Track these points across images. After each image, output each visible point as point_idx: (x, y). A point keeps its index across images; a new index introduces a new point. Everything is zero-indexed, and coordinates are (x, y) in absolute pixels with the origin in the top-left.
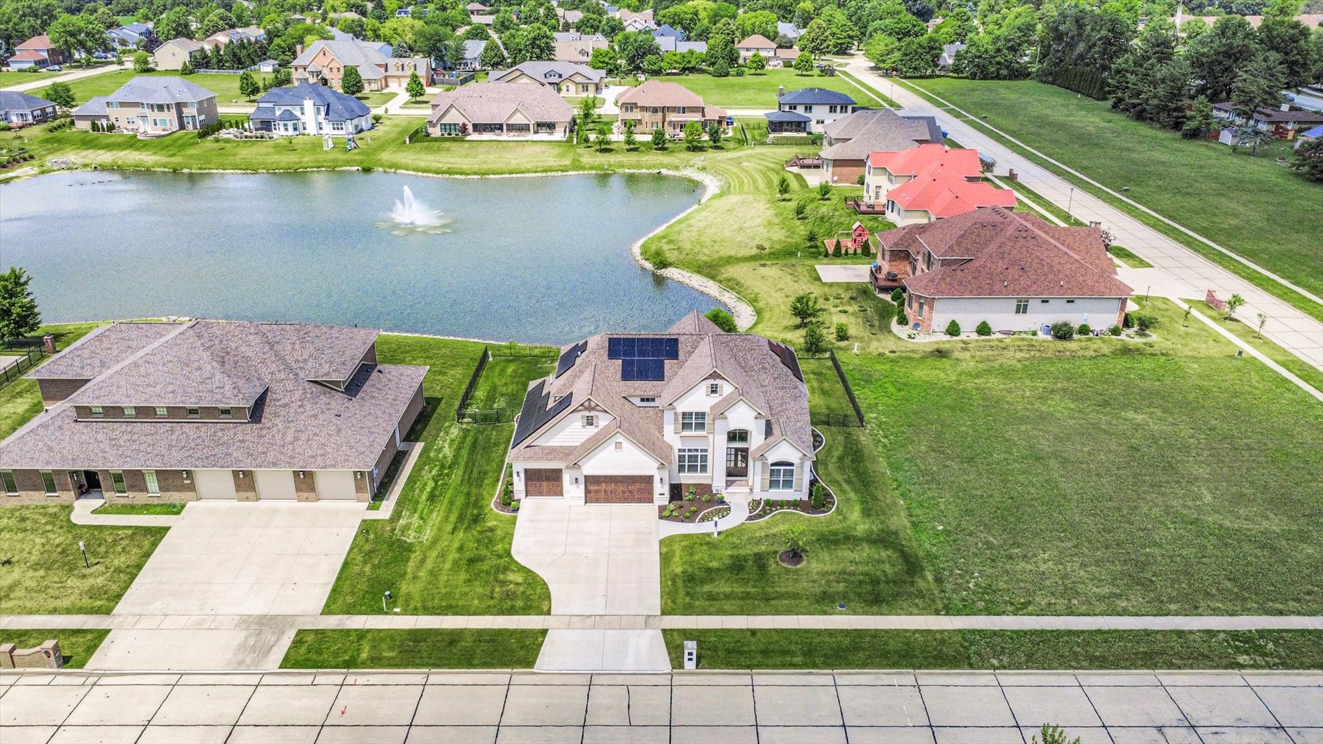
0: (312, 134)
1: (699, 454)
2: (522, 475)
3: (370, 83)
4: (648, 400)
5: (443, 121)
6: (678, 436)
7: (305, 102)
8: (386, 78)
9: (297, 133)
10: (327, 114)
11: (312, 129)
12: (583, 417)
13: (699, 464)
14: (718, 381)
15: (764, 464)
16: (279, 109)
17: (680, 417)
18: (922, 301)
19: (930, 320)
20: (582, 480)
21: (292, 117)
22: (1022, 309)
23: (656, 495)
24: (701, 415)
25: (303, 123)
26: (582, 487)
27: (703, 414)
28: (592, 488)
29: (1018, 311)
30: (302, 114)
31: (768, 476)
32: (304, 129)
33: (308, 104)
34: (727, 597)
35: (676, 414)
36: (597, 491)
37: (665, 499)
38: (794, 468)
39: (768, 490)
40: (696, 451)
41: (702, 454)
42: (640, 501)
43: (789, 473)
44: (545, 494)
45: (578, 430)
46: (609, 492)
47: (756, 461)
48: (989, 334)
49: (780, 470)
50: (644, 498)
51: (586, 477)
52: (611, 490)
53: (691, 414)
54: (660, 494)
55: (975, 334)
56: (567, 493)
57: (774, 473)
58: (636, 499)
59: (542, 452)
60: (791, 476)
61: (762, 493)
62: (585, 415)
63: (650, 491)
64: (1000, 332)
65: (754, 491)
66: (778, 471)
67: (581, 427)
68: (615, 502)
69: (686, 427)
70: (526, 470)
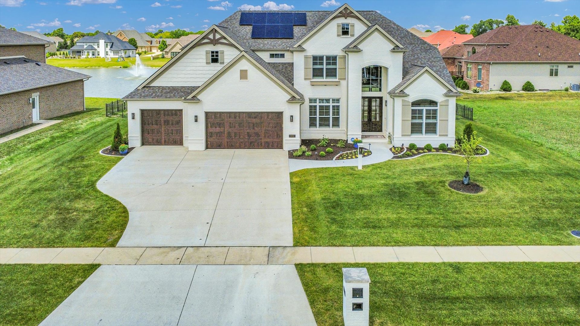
0: (102, 57)
1: (331, 104)
2: (138, 118)
3: (142, 48)
4: (277, 56)
5: (173, 51)
6: (308, 82)
7: (100, 41)
8: (151, 47)
9: (94, 56)
10: (111, 47)
11: (102, 55)
12: (207, 53)
13: (331, 116)
14: (350, 21)
15: (405, 103)
16: (86, 45)
17: (311, 62)
18: (480, 67)
19: (488, 80)
20: (202, 118)
21: (92, 48)
22: (554, 73)
23: (286, 137)
24: (332, 60)
25: (98, 52)
26: (202, 126)
27: (335, 58)
28: (213, 130)
29: (551, 74)
30: (98, 47)
31: (409, 118)
32: (98, 55)
33: (102, 42)
34: (395, 224)
35: (306, 57)
36: (219, 134)
37: (295, 142)
38: (438, 108)
39: (410, 135)
40: (328, 101)
41: (334, 104)
42: (268, 146)
43: (433, 115)
44: (163, 142)
45: (201, 68)
46: (233, 135)
47: (395, 98)
48: (533, 91)
49: (422, 110)
50: (272, 143)
51: (207, 114)
52: (235, 133)
53: (321, 58)
54: (290, 136)
55: (522, 90)
56: (186, 137)
57: (416, 114)
58: (263, 144)
59: (162, 91)
60: (435, 118)
61: (403, 138)
62: (209, 50)
63: (279, 133)
64: (540, 90)
65: (394, 136)
66: (421, 111)
67: (205, 64)
68: (240, 147)
69: (317, 73)
70: (143, 112)
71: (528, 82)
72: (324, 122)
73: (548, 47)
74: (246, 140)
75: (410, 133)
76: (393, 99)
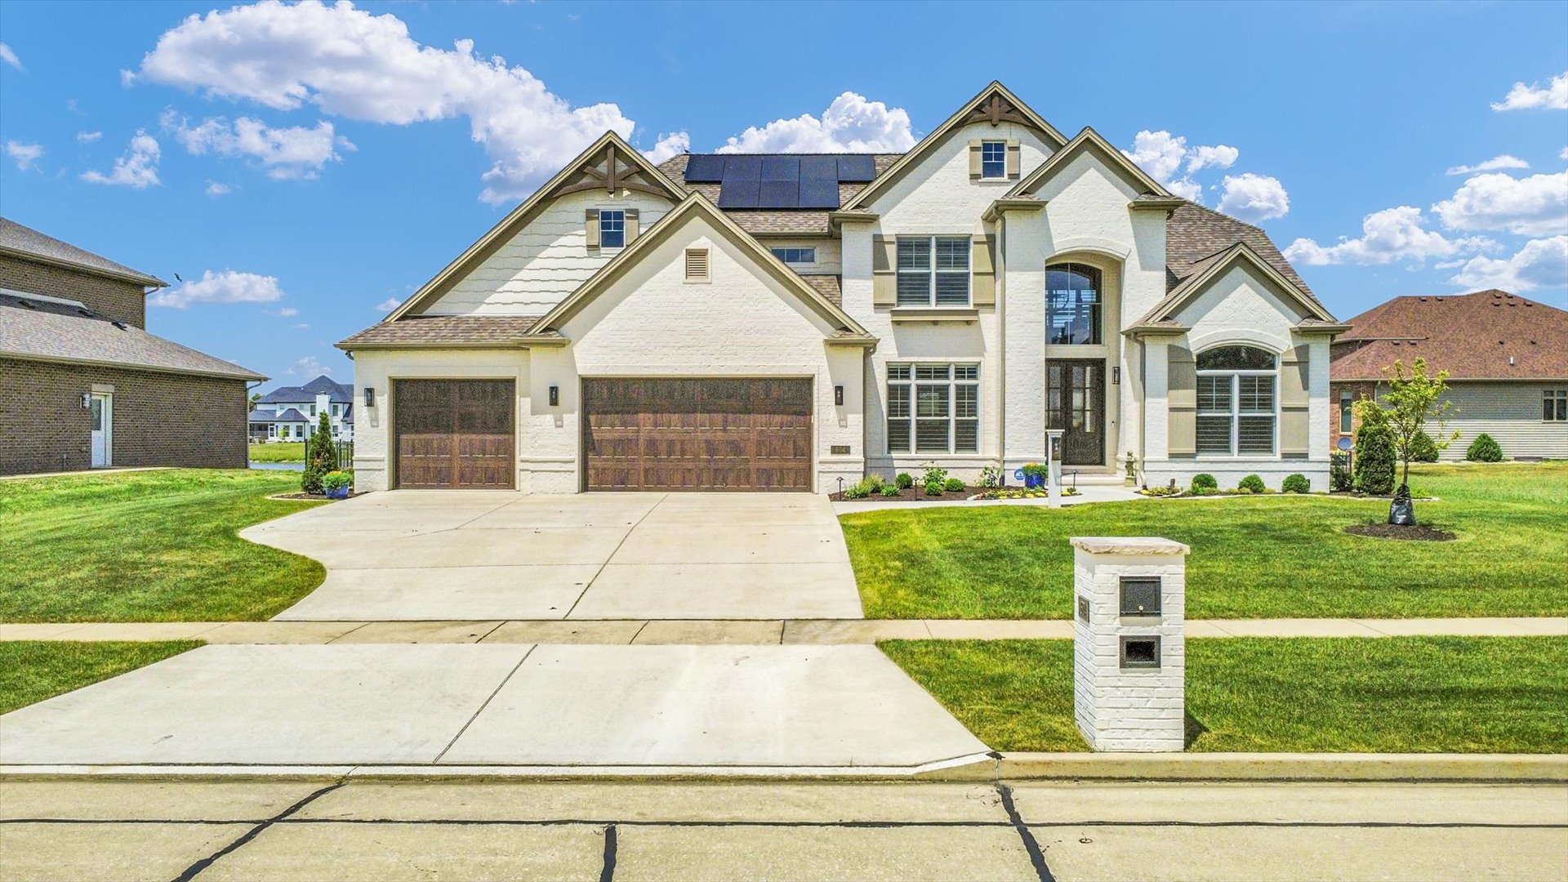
1: (952, 382)
2: (383, 401)
4: (792, 255)
6: (885, 313)
12: (590, 215)
13: (952, 417)
14: (1007, 134)
15: (1177, 356)
16: (282, 409)
17: (891, 252)
18: (1346, 396)
20: (571, 395)
22: (1555, 412)
23: (821, 453)
24: (955, 248)
26: (573, 420)
27: (962, 244)
28: (603, 432)
29: (1548, 415)
30: (312, 414)
31: (1189, 397)
35: (879, 241)
36: (622, 446)
37: (850, 467)
38: (1278, 371)
39: (1191, 456)
40: (942, 372)
41: (961, 382)
42: (769, 481)
43: (1260, 393)
44: (456, 476)
45: (571, 263)
46: (663, 447)
47: (1147, 341)
48: (1499, 459)
49: (1229, 378)
50: (781, 472)
51: (587, 383)
52: (671, 443)
53: (922, 244)
54: (836, 450)
55: (1468, 459)
56: (522, 461)
57: (1210, 394)
58: (754, 476)
59: (456, 327)
60: (1267, 403)
61: (1174, 464)
62: (597, 207)
63: (801, 443)
64: (1516, 459)
65: (1146, 459)
66: (1225, 383)
67: (584, 252)
68: (683, 487)
69: (910, 288)
70: (399, 386)
71: (1484, 436)
72: (932, 436)
73: (1533, 343)
74: (702, 465)
75: (1193, 450)
76: (1143, 344)
